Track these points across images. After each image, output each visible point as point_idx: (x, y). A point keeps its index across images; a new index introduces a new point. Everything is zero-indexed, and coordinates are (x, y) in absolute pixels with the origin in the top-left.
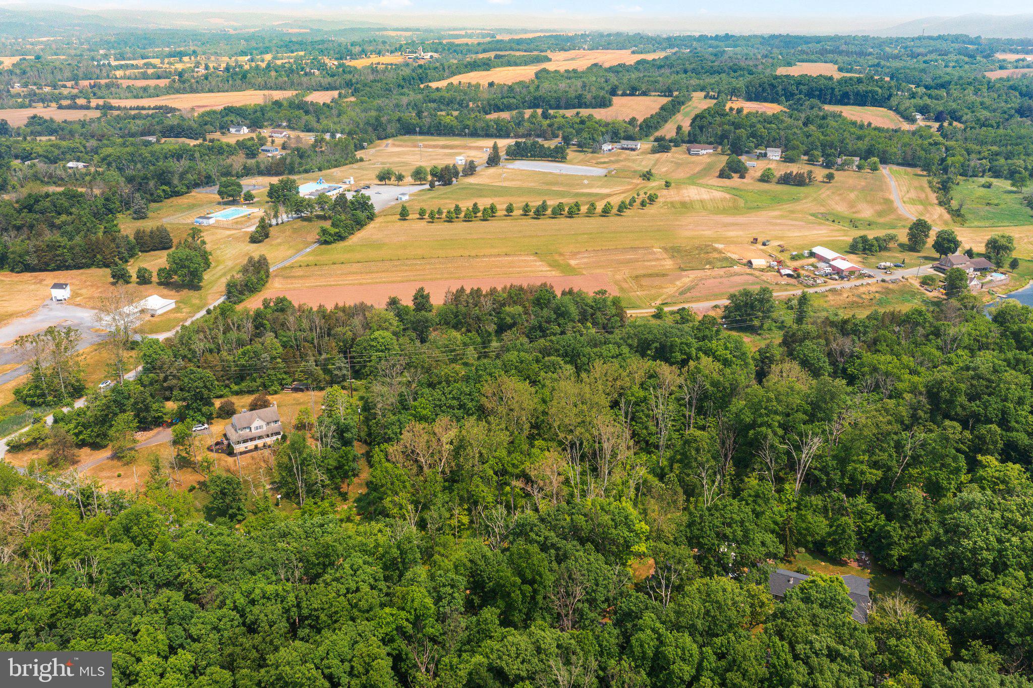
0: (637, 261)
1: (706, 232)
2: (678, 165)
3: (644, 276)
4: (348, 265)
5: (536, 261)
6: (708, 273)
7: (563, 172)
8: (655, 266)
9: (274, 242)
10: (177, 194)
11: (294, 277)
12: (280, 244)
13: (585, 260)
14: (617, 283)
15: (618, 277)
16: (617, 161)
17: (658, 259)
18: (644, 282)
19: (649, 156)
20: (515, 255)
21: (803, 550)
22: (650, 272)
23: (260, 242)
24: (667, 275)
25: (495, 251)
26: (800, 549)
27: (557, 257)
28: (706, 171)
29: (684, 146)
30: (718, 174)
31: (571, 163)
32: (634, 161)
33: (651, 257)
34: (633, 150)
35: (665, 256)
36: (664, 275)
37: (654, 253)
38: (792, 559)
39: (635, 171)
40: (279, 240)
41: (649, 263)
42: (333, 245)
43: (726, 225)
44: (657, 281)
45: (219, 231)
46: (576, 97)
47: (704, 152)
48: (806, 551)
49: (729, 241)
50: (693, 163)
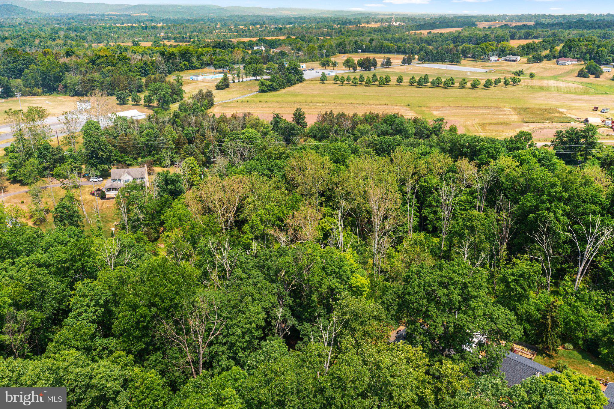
0: (488, 114)
1: (553, 102)
2: (546, 69)
3: (490, 124)
4: (269, 103)
5: (406, 110)
6: (547, 125)
7: (455, 69)
8: (501, 118)
9: (232, 90)
10: (194, 68)
11: (229, 107)
12: (234, 91)
13: (446, 112)
14: (465, 127)
15: (468, 123)
16: (499, 66)
17: (506, 114)
18: (488, 127)
19: (525, 65)
20: (392, 105)
21: (571, 347)
22: (496, 121)
23: (221, 89)
24: (510, 124)
25: (378, 102)
26: (566, 345)
27: (424, 109)
28: (568, 73)
29: (555, 60)
30: (577, 75)
31: (463, 65)
32: (512, 67)
33: (500, 113)
34: (514, 61)
35: (513, 113)
36: (507, 124)
37: (504, 111)
38: (553, 353)
39: (510, 71)
40: (234, 89)
41: (497, 116)
42: (267, 93)
43: (572, 100)
44: (500, 128)
45: (201, 83)
46: (483, 37)
47: (570, 63)
48: (575, 349)
49: (570, 108)
50: (559, 69)
